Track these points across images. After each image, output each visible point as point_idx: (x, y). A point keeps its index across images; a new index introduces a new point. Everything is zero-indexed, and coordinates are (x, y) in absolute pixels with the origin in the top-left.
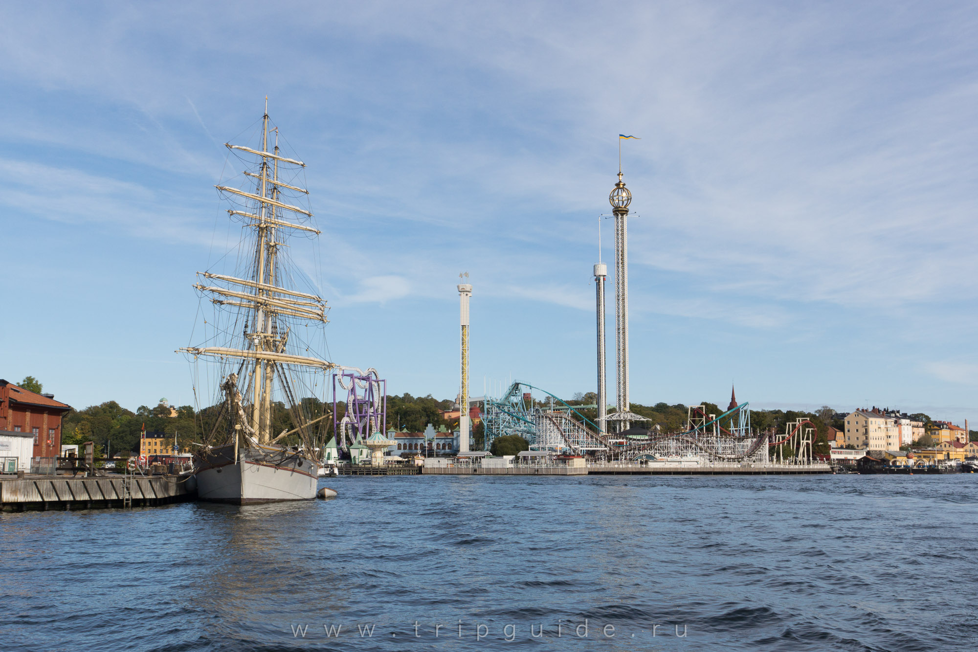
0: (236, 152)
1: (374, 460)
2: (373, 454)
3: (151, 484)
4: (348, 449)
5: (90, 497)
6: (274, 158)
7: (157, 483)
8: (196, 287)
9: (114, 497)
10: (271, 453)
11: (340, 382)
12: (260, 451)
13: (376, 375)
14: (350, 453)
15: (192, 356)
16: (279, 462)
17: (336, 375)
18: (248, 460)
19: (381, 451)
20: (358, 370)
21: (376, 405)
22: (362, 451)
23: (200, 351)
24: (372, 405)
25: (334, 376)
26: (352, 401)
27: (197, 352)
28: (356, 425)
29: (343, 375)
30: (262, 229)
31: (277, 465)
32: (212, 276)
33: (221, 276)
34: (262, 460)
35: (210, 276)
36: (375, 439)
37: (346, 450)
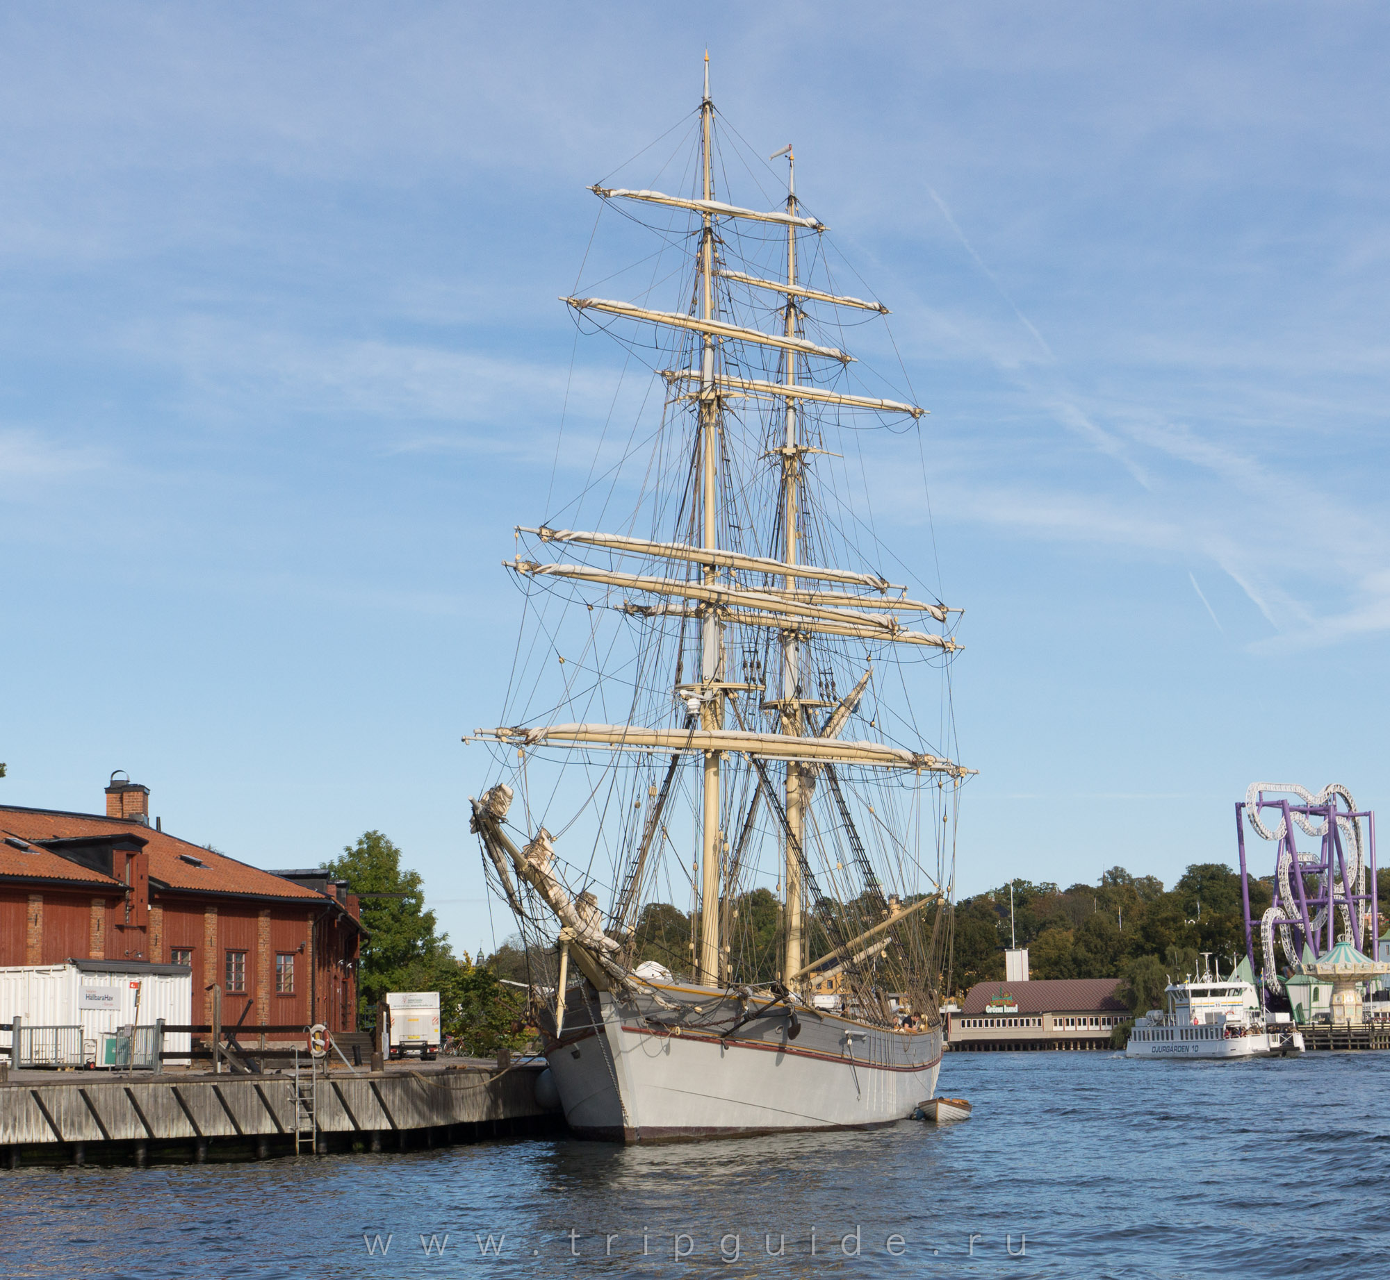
0: (625, 205)
1: (1337, 1011)
2: (1336, 997)
3: (377, 1094)
4: (1284, 986)
5: (196, 1129)
6: (732, 215)
7: (394, 1089)
8: (515, 569)
9: (268, 1128)
10: (699, 1004)
11: (1253, 822)
12: (659, 999)
13: (1346, 801)
14: (1287, 996)
15: (515, 749)
16: (730, 1026)
17: (1243, 805)
18: (631, 1023)
19: (1354, 988)
20: (1299, 789)
21: (1351, 879)
22: (1316, 990)
23: (532, 735)
24: (1341, 878)
25: (1240, 806)
26: (1287, 866)
27: (524, 738)
28: (1301, 926)
29: (1261, 804)
30: (706, 404)
31: (724, 1035)
32: (558, 535)
33: (586, 535)
34: (671, 1023)
35: (553, 538)
36: (1337, 960)
37: (1279, 988)
